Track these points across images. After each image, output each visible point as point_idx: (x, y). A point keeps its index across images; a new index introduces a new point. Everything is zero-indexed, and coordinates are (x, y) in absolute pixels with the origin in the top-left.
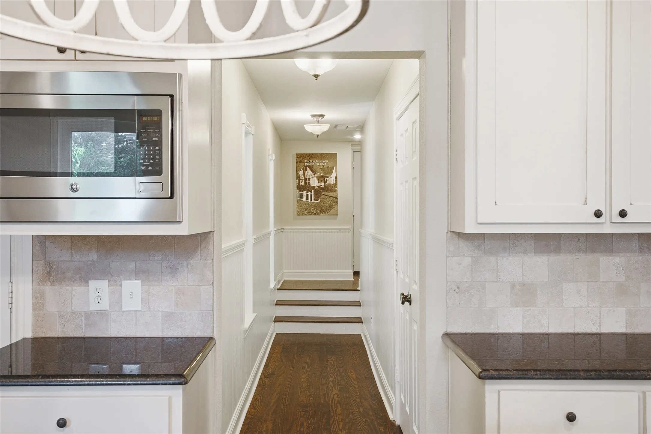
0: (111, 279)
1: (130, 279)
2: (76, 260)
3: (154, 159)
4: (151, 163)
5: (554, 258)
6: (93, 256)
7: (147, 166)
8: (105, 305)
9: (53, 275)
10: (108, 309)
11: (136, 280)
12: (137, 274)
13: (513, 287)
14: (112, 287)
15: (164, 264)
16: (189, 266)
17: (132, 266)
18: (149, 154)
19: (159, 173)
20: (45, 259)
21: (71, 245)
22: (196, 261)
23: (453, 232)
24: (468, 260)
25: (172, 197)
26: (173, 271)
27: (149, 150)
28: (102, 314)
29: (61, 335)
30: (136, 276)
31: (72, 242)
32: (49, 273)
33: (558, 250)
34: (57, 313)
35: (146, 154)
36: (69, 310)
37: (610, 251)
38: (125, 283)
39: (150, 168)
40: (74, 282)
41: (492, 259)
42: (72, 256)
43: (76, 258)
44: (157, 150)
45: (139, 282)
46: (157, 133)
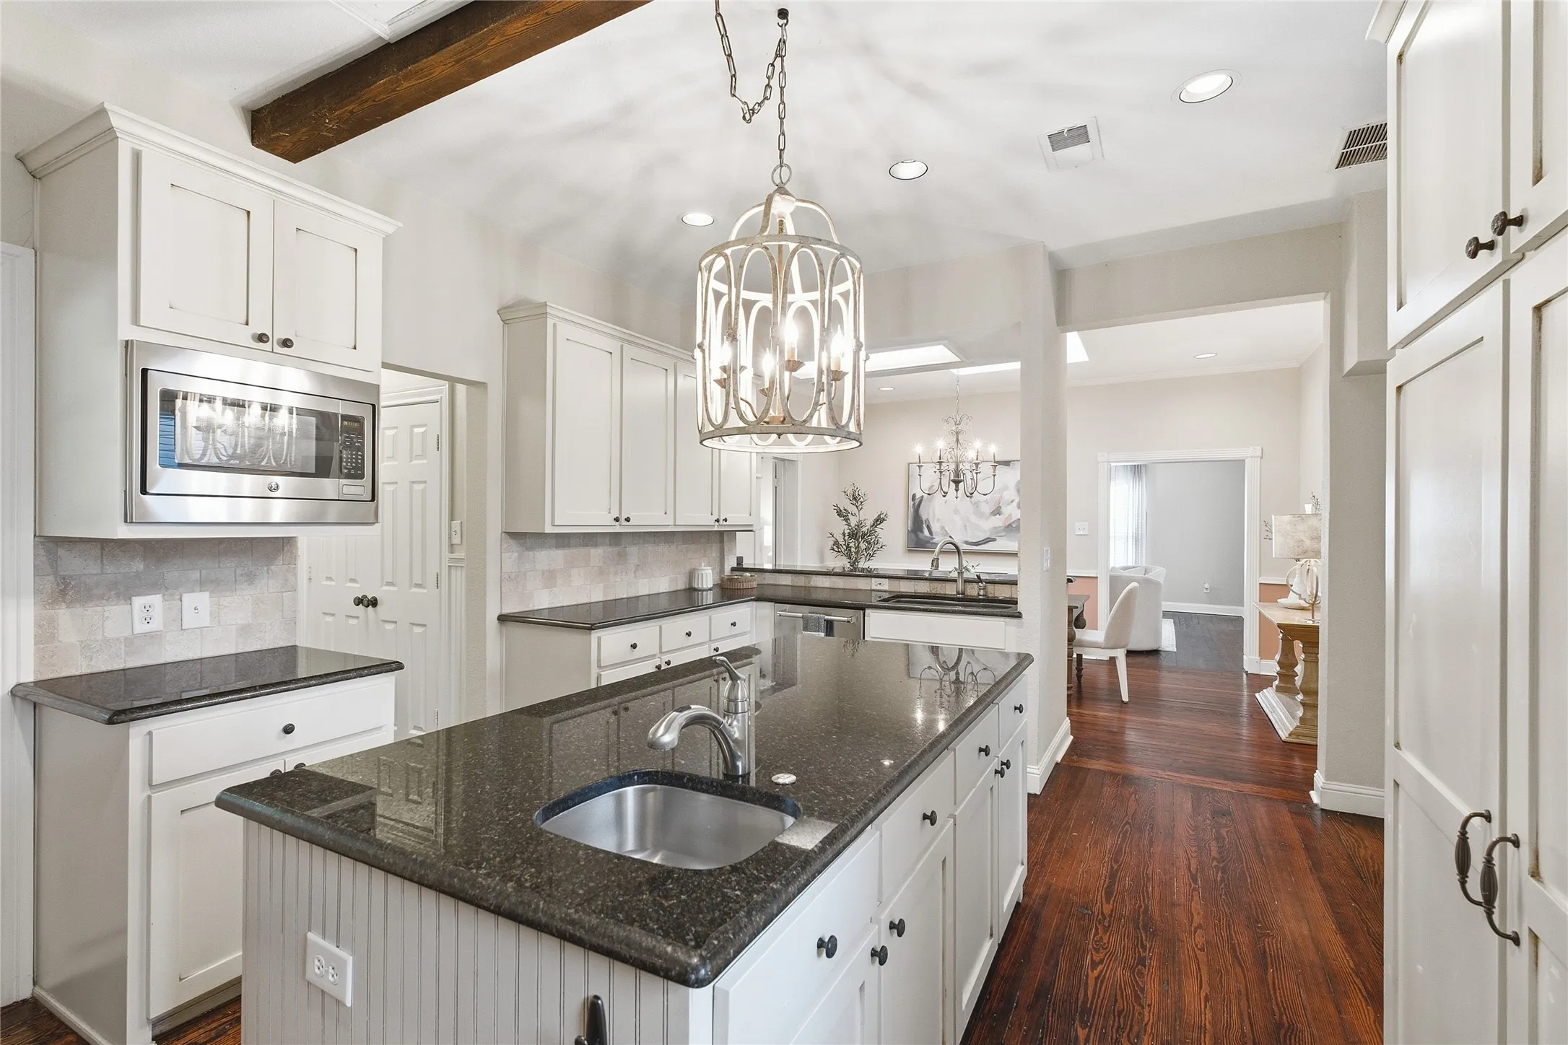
0: (166, 593)
1: (193, 591)
2: (109, 571)
3: (357, 463)
4: (353, 467)
5: (566, 551)
6: (138, 565)
7: (350, 469)
8: (156, 625)
9: (70, 593)
10: (162, 629)
11: (201, 591)
12: (202, 585)
13: (543, 573)
14: (167, 603)
15: (239, 571)
16: (270, 572)
17: (195, 575)
18: (352, 458)
19: (362, 476)
20: (56, 574)
21: (102, 553)
22: (278, 566)
23: (507, 533)
24: (516, 554)
25: (373, 500)
26: (251, 578)
27: (352, 455)
28: (153, 637)
29: (85, 670)
30: (201, 587)
31: (103, 549)
32: (63, 592)
33: (568, 546)
34: (78, 643)
35: (349, 458)
36: (99, 637)
37: (596, 545)
38: (187, 598)
39: (352, 471)
40: (107, 600)
41: (531, 553)
42: (102, 568)
43: (110, 569)
44: (360, 455)
45: (207, 594)
46: (359, 438)
